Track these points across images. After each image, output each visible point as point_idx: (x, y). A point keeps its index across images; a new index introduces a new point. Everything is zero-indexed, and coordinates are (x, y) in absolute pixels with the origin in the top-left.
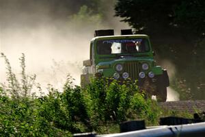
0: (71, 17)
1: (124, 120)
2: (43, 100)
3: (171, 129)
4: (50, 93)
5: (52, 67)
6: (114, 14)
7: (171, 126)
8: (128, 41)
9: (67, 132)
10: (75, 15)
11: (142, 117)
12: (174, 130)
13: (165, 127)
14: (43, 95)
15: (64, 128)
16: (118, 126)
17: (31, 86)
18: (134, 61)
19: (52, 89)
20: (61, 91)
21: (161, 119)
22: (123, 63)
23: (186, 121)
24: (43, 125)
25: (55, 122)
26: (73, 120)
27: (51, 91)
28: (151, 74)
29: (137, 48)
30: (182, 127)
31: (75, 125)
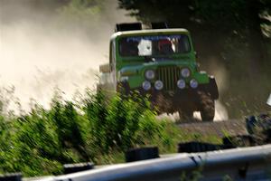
0: (58, 10)
1: (130, 146)
2: (23, 119)
3: (192, 158)
4: (33, 111)
5: (35, 77)
6: (118, 5)
7: (193, 155)
8: (161, 38)
9: (55, 162)
10: (65, 8)
11: (155, 142)
12: (197, 159)
13: (185, 155)
14: (24, 114)
15: (51, 157)
16: (123, 154)
17: (8, 102)
18: (169, 66)
19: (36, 105)
20: (48, 108)
21: (180, 145)
22: (155, 68)
23: (213, 148)
24: (24, 153)
25: (39, 149)
26: (63, 146)
27: (34, 108)
28: (193, 84)
29: (174, 48)
30: (207, 156)
31: (65, 154)
